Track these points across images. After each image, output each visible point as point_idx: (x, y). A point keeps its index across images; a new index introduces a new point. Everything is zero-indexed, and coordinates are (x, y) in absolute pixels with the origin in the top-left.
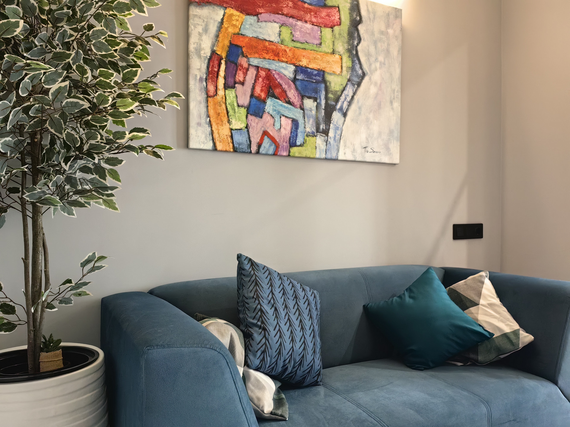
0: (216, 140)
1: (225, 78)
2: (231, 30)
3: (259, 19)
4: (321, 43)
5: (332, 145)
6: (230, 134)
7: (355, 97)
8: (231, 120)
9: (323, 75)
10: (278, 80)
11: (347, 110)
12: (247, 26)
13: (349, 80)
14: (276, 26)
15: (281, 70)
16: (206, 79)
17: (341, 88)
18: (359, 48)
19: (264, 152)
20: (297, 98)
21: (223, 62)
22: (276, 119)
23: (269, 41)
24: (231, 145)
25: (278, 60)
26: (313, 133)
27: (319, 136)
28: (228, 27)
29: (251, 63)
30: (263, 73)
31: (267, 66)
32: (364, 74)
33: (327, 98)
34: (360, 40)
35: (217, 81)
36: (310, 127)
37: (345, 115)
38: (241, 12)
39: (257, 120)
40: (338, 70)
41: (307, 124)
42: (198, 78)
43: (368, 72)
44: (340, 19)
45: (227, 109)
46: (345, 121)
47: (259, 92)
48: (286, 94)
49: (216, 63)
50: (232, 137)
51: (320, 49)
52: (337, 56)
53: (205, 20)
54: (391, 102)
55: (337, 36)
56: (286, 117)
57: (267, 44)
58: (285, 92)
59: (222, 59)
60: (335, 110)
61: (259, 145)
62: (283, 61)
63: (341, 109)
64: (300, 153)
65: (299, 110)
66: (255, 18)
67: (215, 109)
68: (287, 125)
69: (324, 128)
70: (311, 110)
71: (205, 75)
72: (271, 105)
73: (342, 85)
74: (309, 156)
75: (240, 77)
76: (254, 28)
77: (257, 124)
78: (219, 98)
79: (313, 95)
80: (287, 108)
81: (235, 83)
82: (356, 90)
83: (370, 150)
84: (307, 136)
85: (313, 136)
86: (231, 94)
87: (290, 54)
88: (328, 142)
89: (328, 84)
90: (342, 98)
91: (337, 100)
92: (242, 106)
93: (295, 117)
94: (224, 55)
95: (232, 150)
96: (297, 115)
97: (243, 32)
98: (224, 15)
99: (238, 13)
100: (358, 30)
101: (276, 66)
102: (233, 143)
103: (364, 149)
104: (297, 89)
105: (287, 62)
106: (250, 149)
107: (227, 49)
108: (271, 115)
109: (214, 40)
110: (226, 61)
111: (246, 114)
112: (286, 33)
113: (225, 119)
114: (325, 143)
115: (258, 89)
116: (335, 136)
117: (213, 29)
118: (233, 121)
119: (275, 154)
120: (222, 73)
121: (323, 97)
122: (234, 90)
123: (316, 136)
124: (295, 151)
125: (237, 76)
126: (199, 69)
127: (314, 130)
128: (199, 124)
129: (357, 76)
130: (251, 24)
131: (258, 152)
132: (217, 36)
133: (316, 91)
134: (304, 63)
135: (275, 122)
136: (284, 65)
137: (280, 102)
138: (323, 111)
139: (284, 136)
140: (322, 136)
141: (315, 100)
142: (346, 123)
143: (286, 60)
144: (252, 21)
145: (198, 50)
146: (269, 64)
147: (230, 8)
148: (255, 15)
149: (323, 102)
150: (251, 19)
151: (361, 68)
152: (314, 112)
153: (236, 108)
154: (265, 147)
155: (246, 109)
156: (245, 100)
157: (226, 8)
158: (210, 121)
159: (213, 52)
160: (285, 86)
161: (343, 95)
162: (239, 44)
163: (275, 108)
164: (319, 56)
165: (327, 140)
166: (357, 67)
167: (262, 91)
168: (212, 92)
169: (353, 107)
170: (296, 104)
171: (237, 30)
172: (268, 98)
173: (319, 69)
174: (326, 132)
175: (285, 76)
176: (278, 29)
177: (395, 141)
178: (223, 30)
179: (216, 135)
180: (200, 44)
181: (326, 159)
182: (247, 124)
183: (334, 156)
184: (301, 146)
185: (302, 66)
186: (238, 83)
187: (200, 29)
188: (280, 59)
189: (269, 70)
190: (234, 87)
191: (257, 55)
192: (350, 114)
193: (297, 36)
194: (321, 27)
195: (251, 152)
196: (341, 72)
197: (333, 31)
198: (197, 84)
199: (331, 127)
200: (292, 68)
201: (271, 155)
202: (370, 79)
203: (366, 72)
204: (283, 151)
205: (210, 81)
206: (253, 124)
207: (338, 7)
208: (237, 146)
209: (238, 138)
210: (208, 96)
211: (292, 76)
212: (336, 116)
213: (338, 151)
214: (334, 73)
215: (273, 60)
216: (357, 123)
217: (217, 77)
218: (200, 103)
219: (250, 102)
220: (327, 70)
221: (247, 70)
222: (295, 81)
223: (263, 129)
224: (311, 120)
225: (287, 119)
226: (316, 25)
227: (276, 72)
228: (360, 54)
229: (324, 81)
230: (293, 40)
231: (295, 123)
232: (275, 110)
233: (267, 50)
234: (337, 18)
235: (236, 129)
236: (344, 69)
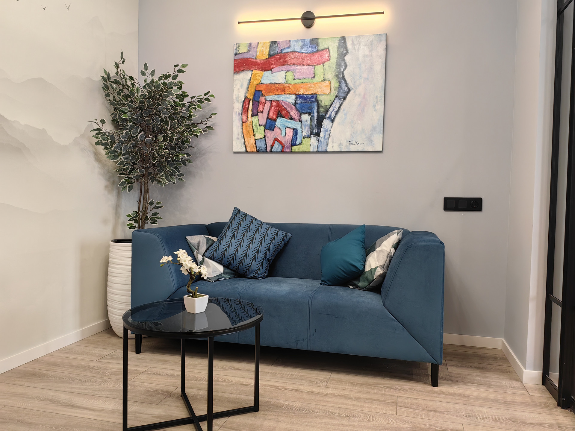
0: (247, 146)
1: (252, 111)
2: (255, 83)
3: (272, 72)
4: (315, 76)
5: (322, 142)
6: (255, 142)
7: (341, 107)
8: (255, 134)
9: (316, 97)
10: (284, 106)
11: (335, 117)
12: (265, 78)
13: (336, 97)
14: (283, 74)
15: (286, 100)
16: (242, 113)
17: (330, 103)
18: (345, 72)
19: (274, 151)
20: (297, 115)
21: (251, 102)
22: (283, 130)
23: (279, 83)
24: (255, 148)
25: (284, 93)
26: (308, 136)
27: (312, 137)
28: (254, 81)
29: (267, 99)
30: (274, 104)
31: (277, 99)
32: (349, 90)
33: (318, 112)
34: (346, 66)
35: (247, 113)
36: (306, 132)
37: (333, 121)
38: (261, 71)
39: (271, 132)
40: (327, 91)
41: (303, 130)
42: (238, 113)
43: (353, 87)
44: (329, 56)
45: (253, 128)
46: (333, 125)
47: (272, 116)
48: (289, 113)
49: (247, 103)
50: (256, 143)
51: (314, 80)
52: (327, 82)
53: (241, 81)
54: (374, 106)
55: (327, 68)
56: (289, 128)
57: (277, 85)
58: (289, 112)
59: (250, 100)
60: (325, 119)
61: (272, 147)
62: (287, 94)
63: (330, 117)
64: (299, 149)
65: (298, 122)
66: (270, 71)
67: (246, 129)
68: (290, 133)
69: (316, 131)
70: (307, 121)
71: (241, 111)
72: (280, 122)
73: (331, 101)
74: (305, 151)
75: (260, 108)
76: (269, 78)
77: (271, 134)
78: (248, 122)
79: (308, 111)
80: (290, 122)
81: (258, 112)
82: (342, 102)
83: (354, 143)
84: (304, 138)
85: (308, 138)
86: (255, 119)
87: (292, 88)
88: (319, 141)
89: (320, 102)
90: (331, 110)
91: (327, 112)
92: (262, 125)
93: (295, 127)
94: (251, 98)
95: (256, 151)
96: (297, 126)
97: (262, 82)
98: (251, 75)
99: (259, 72)
100: (344, 60)
101: (283, 97)
102: (256, 147)
103: (349, 143)
104: (297, 109)
105: (290, 94)
106: (266, 150)
107: (254, 94)
108: (280, 128)
109: (246, 90)
110: (252, 101)
111: (264, 130)
112: (290, 76)
113: (252, 134)
114: (317, 142)
115: (271, 114)
116: (325, 136)
117: (246, 84)
118: (256, 134)
119: (282, 152)
120: (250, 108)
121: (315, 111)
122: (257, 117)
123: (310, 138)
124: (295, 148)
125: (259, 109)
126: (238, 108)
127: (309, 133)
128: (238, 139)
129: (344, 92)
130: (267, 76)
131: (271, 151)
132: (248, 88)
133: (311, 108)
134: (302, 92)
135: (282, 132)
136: (288, 96)
137: (285, 119)
138: (316, 121)
139: (288, 140)
140: (315, 137)
141: (310, 114)
142: (333, 126)
143: (290, 93)
144: (268, 74)
145: (237, 98)
146: (278, 97)
147: (255, 70)
148: (270, 70)
149: (316, 115)
150: (268, 73)
151: (347, 86)
152: (309, 122)
153: (258, 127)
154: (275, 148)
155: (264, 126)
156: (263, 122)
157: (253, 70)
158: (244, 136)
159: (246, 97)
160: (289, 109)
161: (332, 107)
162: (260, 89)
163: (282, 123)
164: (313, 85)
165: (319, 139)
166: (344, 85)
167: (274, 114)
168: (245, 120)
169: (340, 114)
170: (296, 119)
171: (259, 82)
172: (278, 118)
173: (313, 93)
174: (318, 134)
175: (289, 102)
176: (285, 75)
177: (377, 134)
178: (251, 83)
179: (247, 143)
180: (239, 94)
181: (318, 152)
182: (265, 135)
183: (324, 149)
184: (299, 145)
185: (300, 94)
186: (260, 112)
187: (238, 86)
188: (285, 93)
189: (278, 101)
190: (257, 115)
191: (271, 94)
192: (337, 120)
193: (297, 76)
194: (315, 65)
195: (267, 151)
196: (330, 92)
197: (323, 66)
198: (237, 117)
199: (321, 131)
200: (294, 96)
201: (280, 152)
202: (355, 92)
203: (351, 88)
204: (287, 149)
205: (244, 114)
206: (268, 135)
207: (328, 49)
208: (259, 148)
209: (259, 144)
210: (243, 122)
211: (293, 102)
212: (326, 123)
213: (327, 146)
214: (324, 94)
215: (281, 94)
216: (343, 125)
217: (248, 111)
218: (239, 127)
219: (266, 122)
220: (319, 93)
221: (265, 103)
222: (295, 105)
223: (274, 137)
224: (307, 128)
225: (290, 129)
226: (311, 65)
227: (283, 102)
228: (346, 77)
229: (317, 101)
230: (294, 79)
231: (295, 131)
232: (282, 125)
233: (278, 89)
234: (327, 56)
235: (258, 139)
236: (332, 89)
